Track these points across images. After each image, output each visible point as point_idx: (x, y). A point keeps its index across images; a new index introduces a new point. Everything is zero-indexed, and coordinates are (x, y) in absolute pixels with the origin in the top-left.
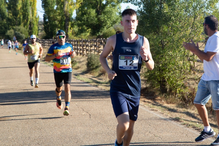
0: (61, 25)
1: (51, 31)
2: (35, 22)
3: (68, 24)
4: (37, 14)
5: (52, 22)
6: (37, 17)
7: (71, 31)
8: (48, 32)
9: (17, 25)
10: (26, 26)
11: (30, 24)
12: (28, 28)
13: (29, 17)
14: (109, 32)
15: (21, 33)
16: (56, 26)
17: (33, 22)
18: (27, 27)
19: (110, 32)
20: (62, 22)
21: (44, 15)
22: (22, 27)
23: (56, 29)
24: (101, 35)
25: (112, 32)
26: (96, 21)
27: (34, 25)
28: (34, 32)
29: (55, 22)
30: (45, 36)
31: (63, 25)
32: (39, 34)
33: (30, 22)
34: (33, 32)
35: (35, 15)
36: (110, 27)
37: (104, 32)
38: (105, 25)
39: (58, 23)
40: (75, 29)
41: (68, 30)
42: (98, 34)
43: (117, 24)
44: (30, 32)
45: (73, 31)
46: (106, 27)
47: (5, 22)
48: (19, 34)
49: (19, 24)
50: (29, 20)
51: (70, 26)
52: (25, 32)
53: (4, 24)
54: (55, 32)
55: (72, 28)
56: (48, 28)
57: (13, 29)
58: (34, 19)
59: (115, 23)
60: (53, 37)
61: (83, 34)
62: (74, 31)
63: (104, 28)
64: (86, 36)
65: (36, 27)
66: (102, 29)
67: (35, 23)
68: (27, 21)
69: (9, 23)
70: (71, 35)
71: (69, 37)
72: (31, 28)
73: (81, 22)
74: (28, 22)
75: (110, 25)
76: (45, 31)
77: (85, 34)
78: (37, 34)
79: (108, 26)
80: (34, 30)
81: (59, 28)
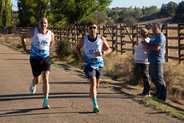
0: (36, 13)
2: (9, 10)
3: (44, 12)
4: (10, 2)
5: (27, 10)
6: (10, 5)
8: (22, 21)
11: (4, 13)
12: (2, 16)
13: (2, 5)
14: (88, 20)
16: (31, 14)
17: (7, 10)
19: (89, 20)
21: (18, 3)
23: (30, 18)
27: (7, 13)
28: (8, 20)
29: (30, 10)
30: (19, 24)
32: (12, 22)
33: (3, 10)
34: (6, 20)
35: (8, 3)
36: (89, 14)
37: (82, 20)
38: (84, 13)
39: (33, 11)
40: (50, 17)
42: (76, 22)
43: (96, 11)
44: (4, 20)
45: (48, 19)
50: (3, 8)
51: (45, 14)
54: (29, 20)
55: (47, 16)
56: (22, 16)
58: (7, 7)
60: (28, 25)
61: (59, 22)
62: (50, 19)
63: (83, 15)
64: (61, 25)
65: (9, 15)
66: (80, 18)
67: (9, 11)
68: (1, 9)
72: (4, 17)
75: (89, 12)
76: (19, 19)
77: (61, 22)
78: (10, 22)
79: (87, 13)
80: (7, 19)
81: (34, 16)
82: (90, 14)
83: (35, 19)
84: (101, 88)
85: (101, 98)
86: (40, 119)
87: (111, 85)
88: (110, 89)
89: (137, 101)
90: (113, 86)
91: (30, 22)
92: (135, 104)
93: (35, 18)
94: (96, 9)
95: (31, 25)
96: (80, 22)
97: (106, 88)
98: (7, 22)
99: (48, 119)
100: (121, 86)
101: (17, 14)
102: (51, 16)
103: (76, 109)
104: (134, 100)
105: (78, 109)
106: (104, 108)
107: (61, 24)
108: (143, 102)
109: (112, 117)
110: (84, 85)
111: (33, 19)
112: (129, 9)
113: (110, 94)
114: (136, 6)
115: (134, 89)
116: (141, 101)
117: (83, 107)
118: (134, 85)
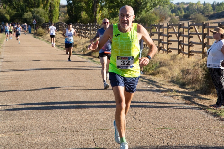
0: (87, 7)
1: (75, 14)
2: (56, 3)
3: (97, 6)
5: (77, 4)
7: (100, 15)
8: (71, 16)
9: (35, 7)
10: (45, 9)
11: (50, 6)
12: (48, 11)
14: (148, 17)
15: (41, 16)
16: (81, 9)
17: (54, 4)
18: (47, 9)
19: (150, 16)
20: (90, 4)
22: (41, 9)
23: (81, 13)
24: (137, 20)
25: (152, 17)
26: (132, 3)
27: (54, 7)
28: (55, 15)
29: (81, 5)
30: (68, 20)
31: (91, 7)
32: (60, 17)
33: (50, 3)
34: (53, 15)
36: (149, 10)
37: (142, 17)
38: (144, 9)
39: (85, 5)
40: (104, 12)
41: (96, 13)
43: (158, 6)
44: (51, 15)
45: (102, 14)
46: (144, 10)
47: (22, 4)
48: (38, 17)
49: (38, 6)
50: (50, 1)
51: (98, 9)
52: (45, 14)
53: (21, 5)
54: (80, 15)
55: (101, 11)
56: (72, 11)
57: (30, 11)
59: (155, 6)
60: (78, 22)
61: (115, 18)
62: (104, 15)
63: (142, 11)
65: (57, 9)
66: (139, 13)
67: (56, 5)
68: (47, 2)
69: (26, 4)
70: (99, 20)
71: (97, 22)
72: (51, 11)
73: (114, 4)
74: (49, 4)
75: (149, 8)
76: (68, 15)
78: (57, 18)
79: (148, 9)
80: (55, 13)
81: (86, 11)
82: (151, 9)
83: (86, 15)
84: (167, 96)
85: (167, 109)
86: (98, 131)
87: (178, 94)
88: (177, 98)
89: (211, 113)
90: (181, 94)
91: (81, 17)
92: (208, 116)
93: (86, 13)
94: (158, 4)
95: (81, 21)
96: (139, 19)
97: (173, 96)
98: (54, 17)
99: (107, 131)
100: (190, 95)
101: (66, 9)
102: (106, 12)
103: (139, 120)
104: (207, 112)
105: (141, 120)
106: (171, 121)
107: (116, 21)
108: (217, 115)
109: (182, 131)
110: (146, 93)
111: (84, 15)
112: (196, 4)
113: (178, 104)
114: (205, 1)
115: (206, 99)
116: (216, 113)
117: (147, 119)
118: (205, 94)
